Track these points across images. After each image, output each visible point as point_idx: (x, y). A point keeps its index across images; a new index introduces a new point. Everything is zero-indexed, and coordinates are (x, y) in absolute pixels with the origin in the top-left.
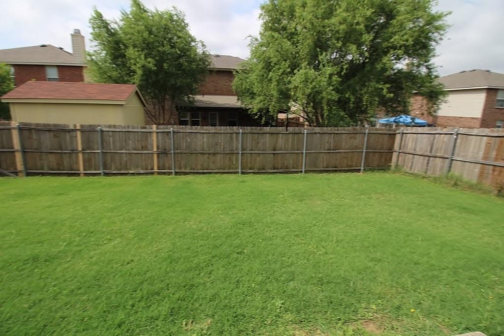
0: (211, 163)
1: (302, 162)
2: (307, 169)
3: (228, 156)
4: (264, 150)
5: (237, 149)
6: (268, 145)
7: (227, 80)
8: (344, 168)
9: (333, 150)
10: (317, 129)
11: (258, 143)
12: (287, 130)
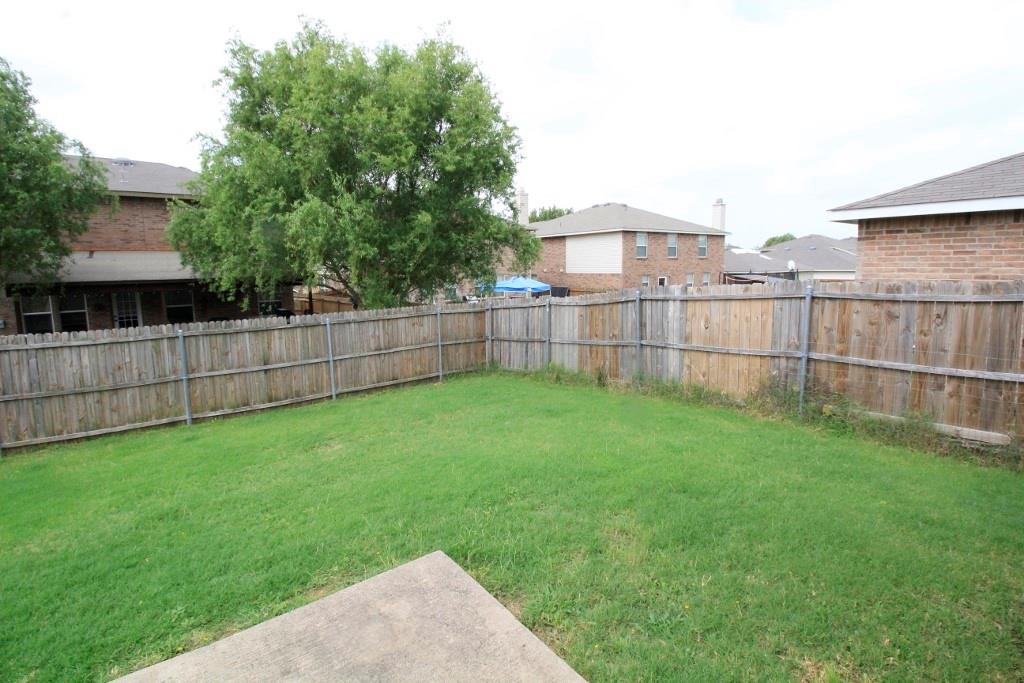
0: (107, 412)
1: (330, 378)
2: (340, 390)
3: (152, 391)
4: (244, 366)
5: (175, 372)
6: (249, 355)
7: (157, 219)
8: (409, 379)
9: (386, 349)
10: (351, 315)
11: (227, 354)
12: (288, 323)
